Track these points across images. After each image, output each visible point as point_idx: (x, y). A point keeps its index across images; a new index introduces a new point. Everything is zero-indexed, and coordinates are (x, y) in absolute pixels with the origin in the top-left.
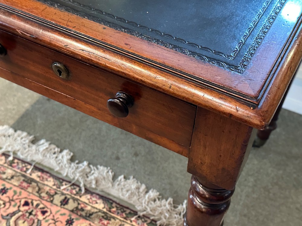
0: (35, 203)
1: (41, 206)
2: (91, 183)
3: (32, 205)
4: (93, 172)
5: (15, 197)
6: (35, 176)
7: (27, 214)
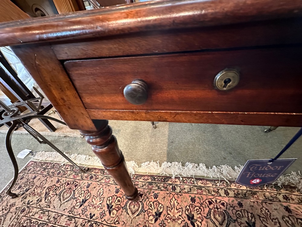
0: (214, 200)
1: (218, 201)
2: (227, 176)
3: (214, 202)
4: (221, 170)
5: (202, 201)
6: (200, 183)
7: (216, 210)
